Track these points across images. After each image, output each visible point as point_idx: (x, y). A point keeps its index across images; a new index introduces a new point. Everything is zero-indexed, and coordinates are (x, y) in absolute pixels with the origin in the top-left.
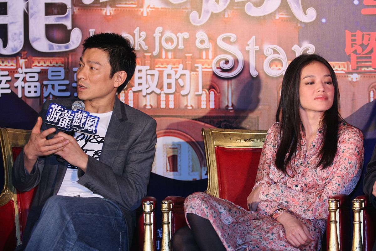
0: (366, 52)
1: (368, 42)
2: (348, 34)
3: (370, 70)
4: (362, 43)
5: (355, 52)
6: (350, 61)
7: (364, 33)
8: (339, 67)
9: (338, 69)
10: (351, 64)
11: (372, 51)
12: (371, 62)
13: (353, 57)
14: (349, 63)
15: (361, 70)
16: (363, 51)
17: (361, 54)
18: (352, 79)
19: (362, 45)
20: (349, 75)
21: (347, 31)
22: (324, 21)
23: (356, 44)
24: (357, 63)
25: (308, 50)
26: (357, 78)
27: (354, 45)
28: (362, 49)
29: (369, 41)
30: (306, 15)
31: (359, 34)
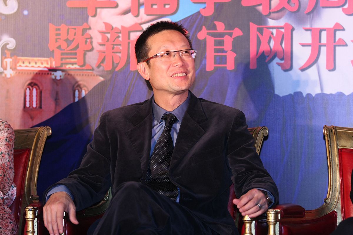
0: (71, 47)
1: (74, 37)
2: (52, 27)
3: (76, 68)
4: (67, 38)
5: (59, 47)
6: (53, 57)
7: (70, 27)
8: (42, 64)
9: (40, 65)
10: (54, 60)
11: (77, 47)
12: (76, 58)
13: (57, 53)
14: (53, 59)
15: (65, 66)
16: (68, 47)
17: (66, 50)
18: (56, 77)
19: (67, 40)
20: (52, 73)
21: (50, 25)
22: (26, 13)
23: (60, 39)
24: (62, 59)
25: (8, 44)
26: (61, 76)
27: (58, 40)
28: (67, 44)
29: (75, 35)
30: (6, 5)
31: (63, 28)
